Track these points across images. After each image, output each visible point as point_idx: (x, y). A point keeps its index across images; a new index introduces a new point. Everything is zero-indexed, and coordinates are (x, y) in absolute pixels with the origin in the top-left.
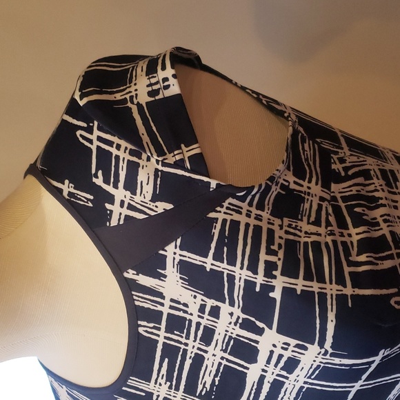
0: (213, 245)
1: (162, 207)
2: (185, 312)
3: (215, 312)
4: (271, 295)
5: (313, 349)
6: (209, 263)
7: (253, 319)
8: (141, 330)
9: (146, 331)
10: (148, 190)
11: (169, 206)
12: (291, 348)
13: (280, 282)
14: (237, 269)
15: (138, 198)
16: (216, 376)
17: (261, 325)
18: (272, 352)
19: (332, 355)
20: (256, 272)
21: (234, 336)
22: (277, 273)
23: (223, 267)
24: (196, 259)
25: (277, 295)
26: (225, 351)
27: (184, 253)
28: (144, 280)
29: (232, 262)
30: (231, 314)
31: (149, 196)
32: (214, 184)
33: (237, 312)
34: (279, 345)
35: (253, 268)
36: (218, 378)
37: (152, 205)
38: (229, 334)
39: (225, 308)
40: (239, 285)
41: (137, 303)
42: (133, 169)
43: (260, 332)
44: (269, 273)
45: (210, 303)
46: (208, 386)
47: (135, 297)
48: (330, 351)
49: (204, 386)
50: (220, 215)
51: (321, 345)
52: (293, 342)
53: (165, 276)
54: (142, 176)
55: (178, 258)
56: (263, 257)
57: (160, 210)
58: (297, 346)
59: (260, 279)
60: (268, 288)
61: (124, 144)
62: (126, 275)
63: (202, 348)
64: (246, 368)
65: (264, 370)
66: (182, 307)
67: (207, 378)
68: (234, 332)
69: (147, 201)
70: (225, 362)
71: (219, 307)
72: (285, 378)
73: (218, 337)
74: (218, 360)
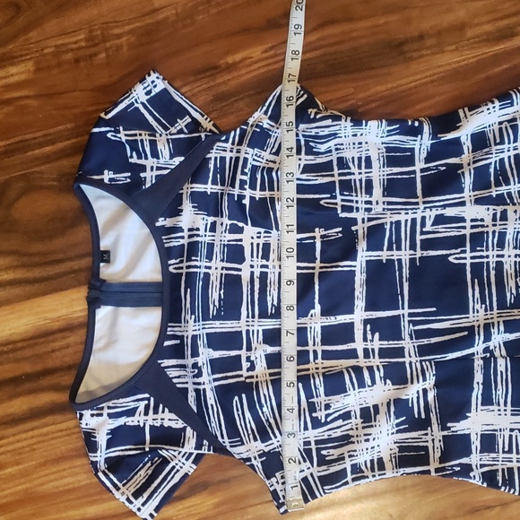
2: (198, 235)
3: (213, 227)
7: (236, 222)
8: (171, 269)
9: (175, 268)
10: (166, 153)
15: (161, 161)
16: (220, 290)
17: (240, 224)
21: (226, 243)
26: (222, 260)
28: (169, 222)
30: (222, 224)
31: (168, 157)
34: (255, 235)
36: (223, 291)
37: (171, 162)
38: (223, 243)
41: (166, 245)
45: (211, 219)
46: (217, 304)
47: (165, 241)
49: (214, 306)
55: (190, 191)
59: (236, 191)
62: (158, 224)
63: (208, 264)
64: (240, 270)
65: (252, 266)
66: (195, 232)
67: (215, 295)
68: (226, 239)
69: (168, 160)
70: (225, 272)
71: (215, 222)
72: (267, 267)
73: (216, 249)
74: (219, 271)
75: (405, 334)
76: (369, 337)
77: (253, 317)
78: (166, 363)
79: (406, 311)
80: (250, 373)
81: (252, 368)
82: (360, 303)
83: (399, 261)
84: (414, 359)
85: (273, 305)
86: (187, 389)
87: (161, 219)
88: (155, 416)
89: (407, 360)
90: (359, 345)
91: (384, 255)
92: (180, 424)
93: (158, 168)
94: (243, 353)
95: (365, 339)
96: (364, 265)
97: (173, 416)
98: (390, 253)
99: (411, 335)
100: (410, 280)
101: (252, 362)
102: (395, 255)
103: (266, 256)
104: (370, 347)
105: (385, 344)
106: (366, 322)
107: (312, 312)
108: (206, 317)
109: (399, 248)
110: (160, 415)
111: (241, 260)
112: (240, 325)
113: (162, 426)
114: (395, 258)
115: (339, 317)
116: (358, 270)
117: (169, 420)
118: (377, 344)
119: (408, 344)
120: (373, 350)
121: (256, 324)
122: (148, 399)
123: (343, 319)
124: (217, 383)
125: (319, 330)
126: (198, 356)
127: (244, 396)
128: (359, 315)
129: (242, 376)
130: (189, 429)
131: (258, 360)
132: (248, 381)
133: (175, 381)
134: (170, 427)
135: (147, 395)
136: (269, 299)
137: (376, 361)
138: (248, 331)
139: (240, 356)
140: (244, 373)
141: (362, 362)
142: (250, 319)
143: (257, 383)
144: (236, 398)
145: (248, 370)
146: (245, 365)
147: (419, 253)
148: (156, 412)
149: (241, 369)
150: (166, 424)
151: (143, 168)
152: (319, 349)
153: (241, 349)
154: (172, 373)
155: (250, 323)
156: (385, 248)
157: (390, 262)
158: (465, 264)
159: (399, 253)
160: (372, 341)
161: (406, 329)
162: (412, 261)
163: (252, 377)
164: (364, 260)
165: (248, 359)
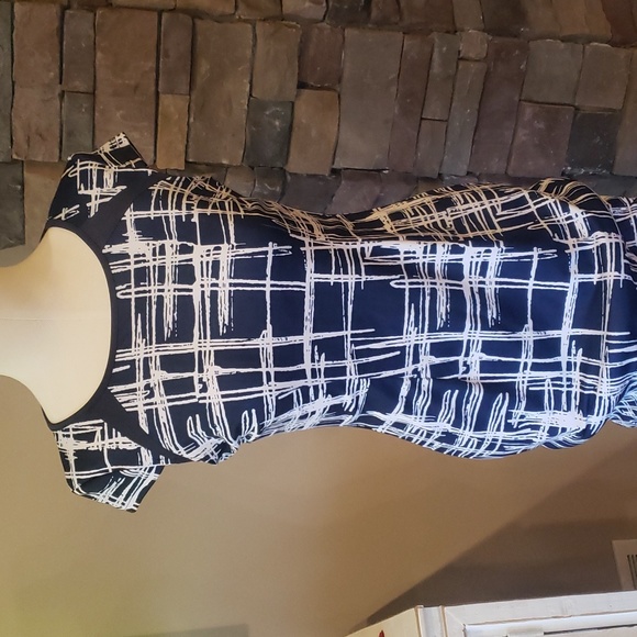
0: (153, 202)
1: (119, 189)
2: (145, 261)
3: (162, 251)
4: (193, 220)
5: (225, 246)
6: (152, 213)
7: (186, 243)
8: (119, 295)
9: (123, 294)
10: (111, 182)
11: (124, 187)
12: (212, 252)
13: (196, 212)
14: (169, 211)
15: (105, 189)
16: (174, 312)
17: (190, 244)
18: (202, 263)
19: (238, 247)
20: (180, 209)
21: (177, 264)
22: (194, 208)
23: (161, 213)
24: (143, 214)
25: (195, 219)
26: (174, 282)
27: (137, 213)
28: (116, 249)
29: (165, 208)
30: (172, 246)
31: (112, 185)
32: (150, 172)
33: (176, 242)
34: (205, 254)
35: (179, 207)
36: (176, 313)
37: (114, 190)
38: (174, 264)
39: (167, 243)
40: (173, 221)
41: (113, 272)
42: (100, 173)
43: (190, 250)
44: (189, 207)
45: (158, 243)
46: (171, 326)
47: (112, 267)
48: (235, 244)
49: (169, 328)
50: (156, 188)
51: (229, 242)
52: (211, 247)
53: (127, 238)
54: (106, 176)
55: (133, 218)
56: (184, 201)
57: (119, 191)
58: (216, 249)
59: (184, 212)
60: (189, 217)
61: (94, 163)
62: (104, 251)
63: (161, 287)
64: (191, 290)
65: (202, 286)
66: (141, 258)
67: (169, 317)
68: (177, 260)
69: (111, 189)
70: (177, 293)
71: (163, 245)
72: (217, 285)
73: (168, 271)
74: (172, 293)
75: (348, 354)
76: (317, 357)
77: (205, 338)
78: (116, 389)
79: (349, 332)
80: (203, 395)
81: (204, 389)
82: (308, 324)
83: (346, 284)
84: (353, 377)
85: (224, 325)
86: (137, 412)
87: (106, 246)
88: (111, 441)
89: (348, 378)
90: (307, 366)
91: (332, 278)
92: (133, 446)
93: (102, 197)
94: (196, 375)
95: (313, 360)
96: (313, 287)
97: (126, 439)
98: (337, 276)
99: (352, 355)
100: (354, 303)
101: (204, 384)
102: (342, 278)
103: (215, 275)
104: (317, 367)
105: (331, 364)
106: (314, 343)
107: (264, 332)
108: (160, 340)
109: (346, 272)
110: (114, 440)
111: (192, 280)
112: (193, 347)
113: (118, 449)
114: (342, 281)
115: (290, 338)
116: (307, 291)
117: (124, 443)
118: (323, 364)
119: (350, 363)
120: (319, 370)
121: (208, 344)
122: (102, 425)
123: (293, 340)
124: (171, 404)
125: (270, 351)
126: (149, 377)
127: (197, 416)
128: (308, 337)
129: (194, 397)
130: (142, 449)
131: (210, 381)
132: (201, 402)
133: (124, 405)
134: (124, 450)
135: (101, 421)
136: (220, 318)
137: (322, 381)
138: (200, 352)
139: (192, 377)
140: (197, 394)
141: (309, 382)
142: (202, 340)
143: (210, 404)
144: (190, 418)
145: (201, 391)
146: (198, 386)
147: (364, 278)
148: (110, 437)
149: (194, 391)
150: (121, 447)
151: (88, 198)
152: (272, 370)
153: (193, 371)
154: (121, 398)
155: (202, 344)
156: (333, 271)
157: (337, 285)
158: (404, 289)
159: (346, 276)
160: (319, 361)
161: (349, 348)
162: (358, 284)
163: (205, 398)
164: (313, 281)
165: (201, 380)
